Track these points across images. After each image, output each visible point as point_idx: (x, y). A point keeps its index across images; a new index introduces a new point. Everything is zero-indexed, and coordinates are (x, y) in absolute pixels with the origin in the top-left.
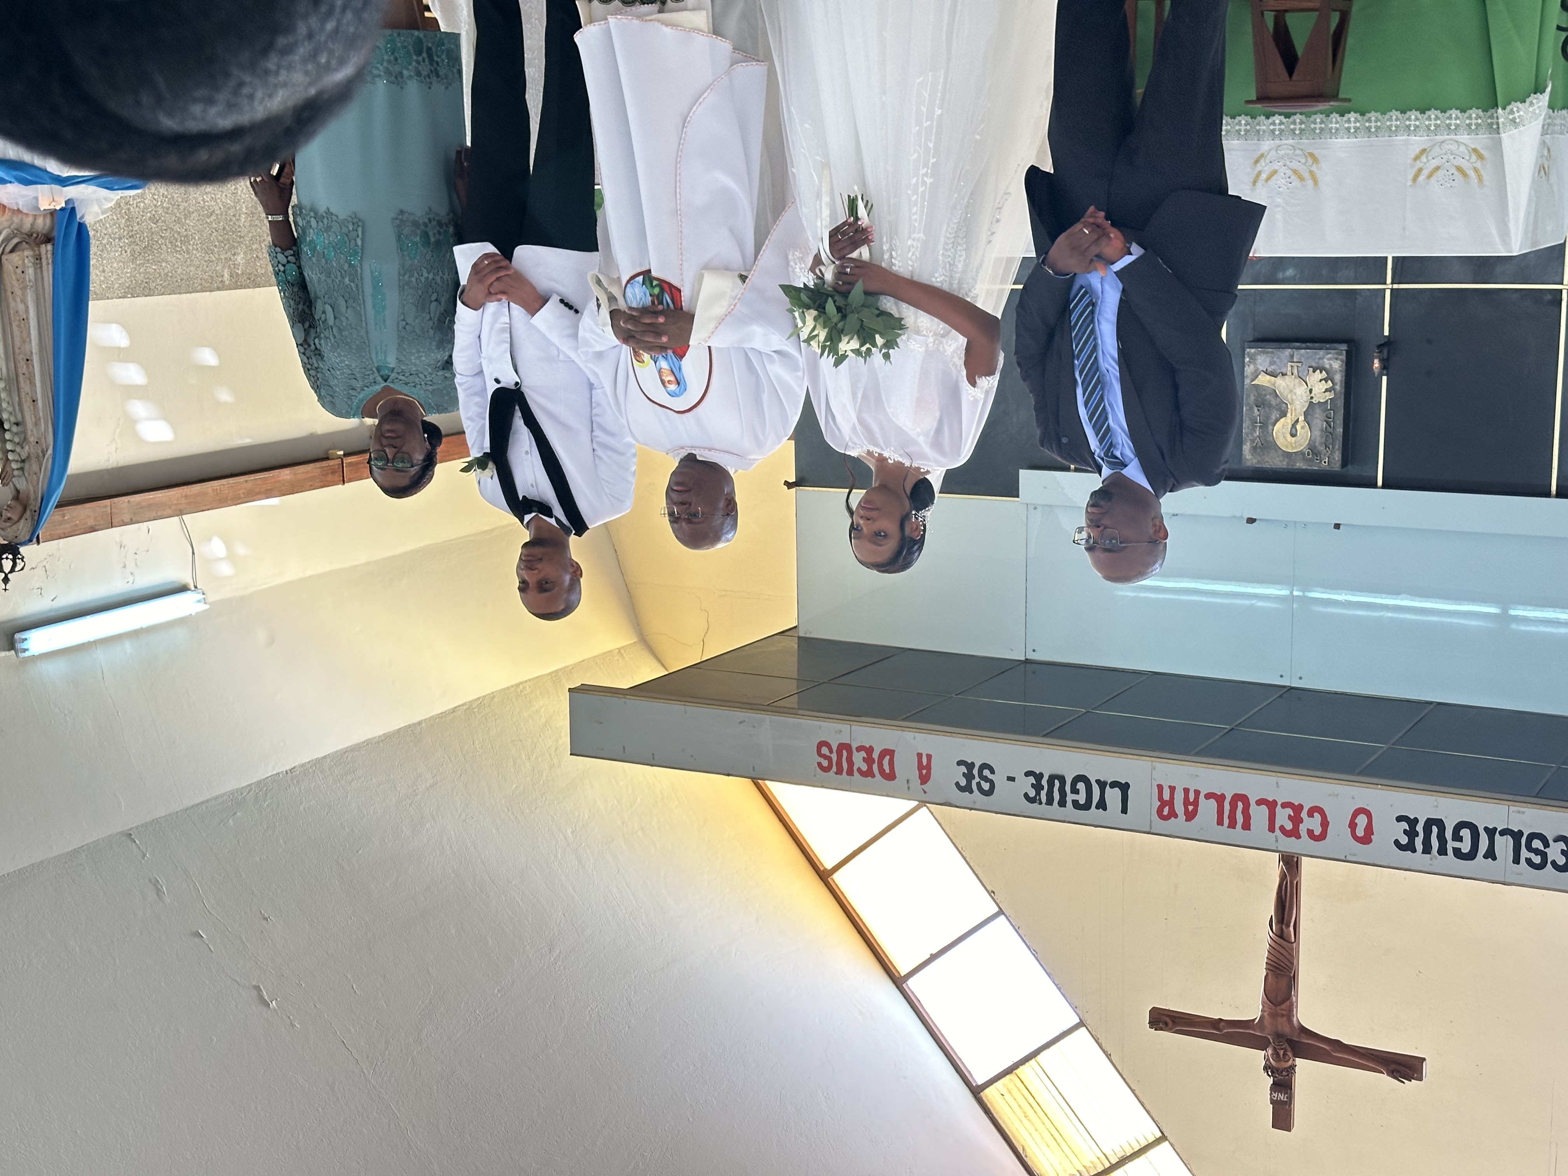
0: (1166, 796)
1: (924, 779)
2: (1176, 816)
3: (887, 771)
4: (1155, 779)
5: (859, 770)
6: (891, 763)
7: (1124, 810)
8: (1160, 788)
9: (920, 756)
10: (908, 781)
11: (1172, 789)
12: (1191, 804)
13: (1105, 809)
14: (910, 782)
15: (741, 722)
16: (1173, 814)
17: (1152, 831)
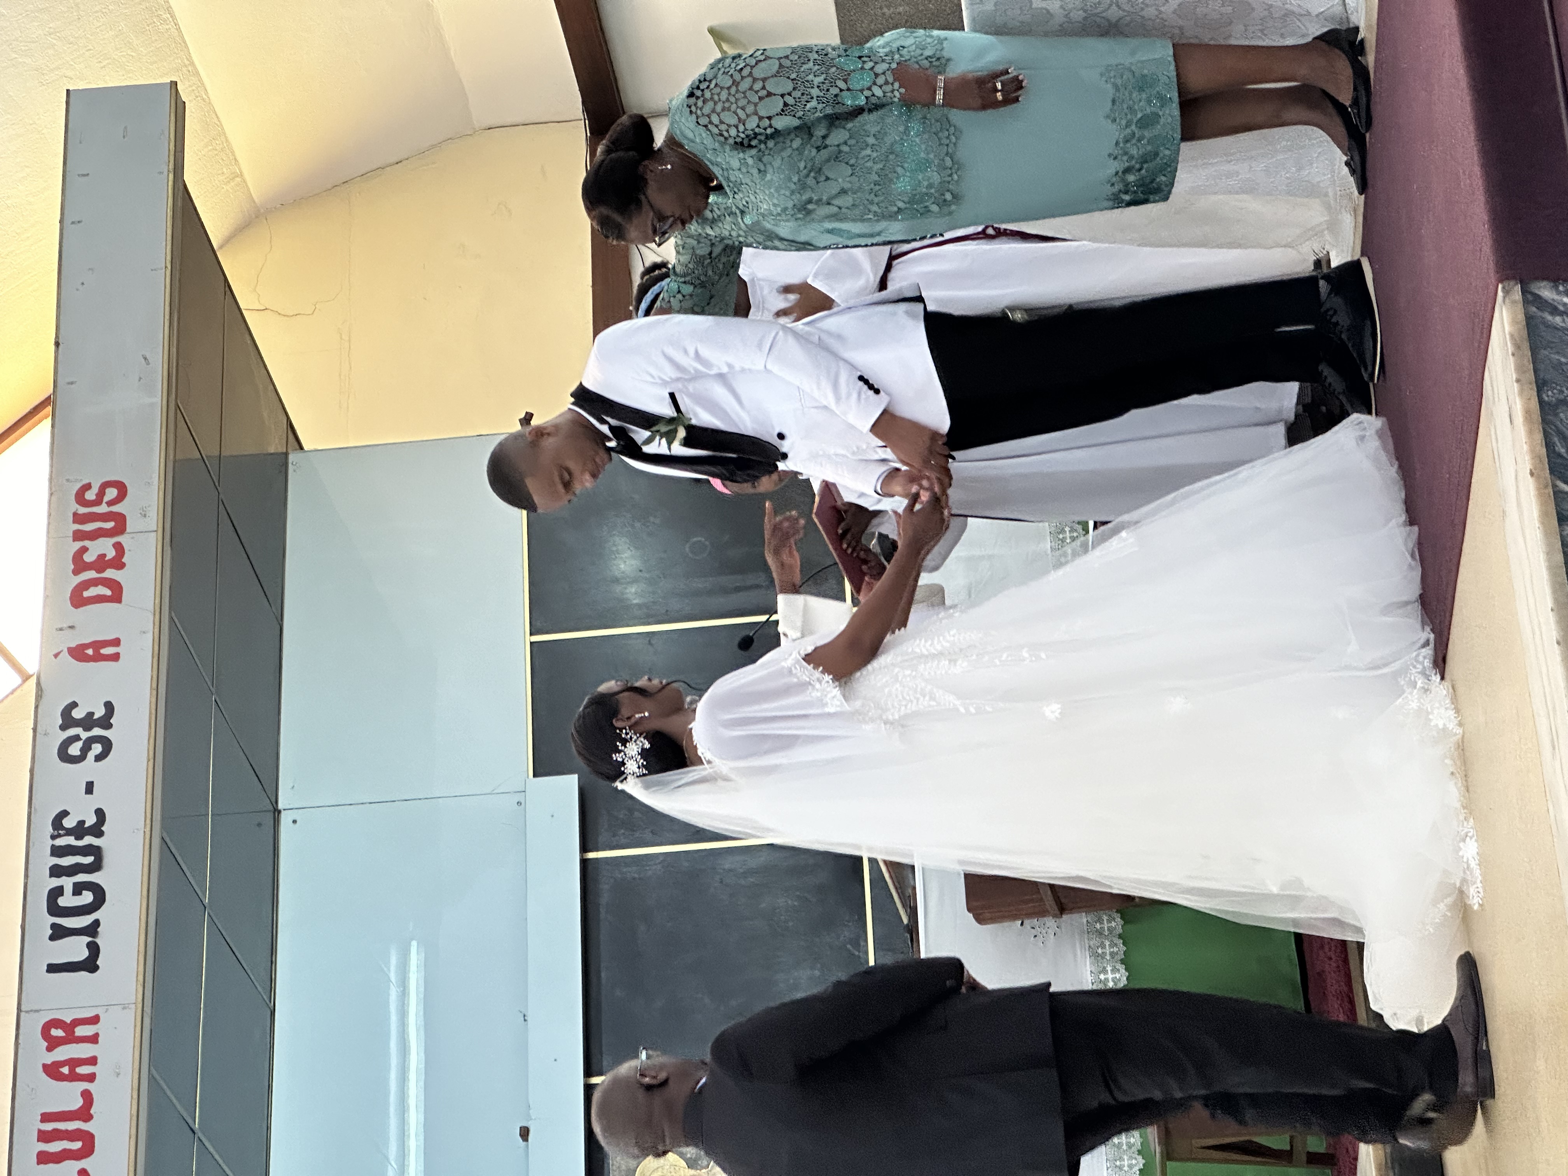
0: (80, 1031)
1: (78, 653)
2: (50, 1049)
3: (86, 594)
4: (107, 1010)
5: (84, 550)
6: (100, 599)
7: (53, 968)
8: (95, 1020)
9: (116, 642)
10: (72, 627)
11: (94, 1039)
12: (72, 1070)
13: (52, 938)
14: (71, 630)
15: (145, 359)
16: (53, 1044)
17: (23, 1014)
